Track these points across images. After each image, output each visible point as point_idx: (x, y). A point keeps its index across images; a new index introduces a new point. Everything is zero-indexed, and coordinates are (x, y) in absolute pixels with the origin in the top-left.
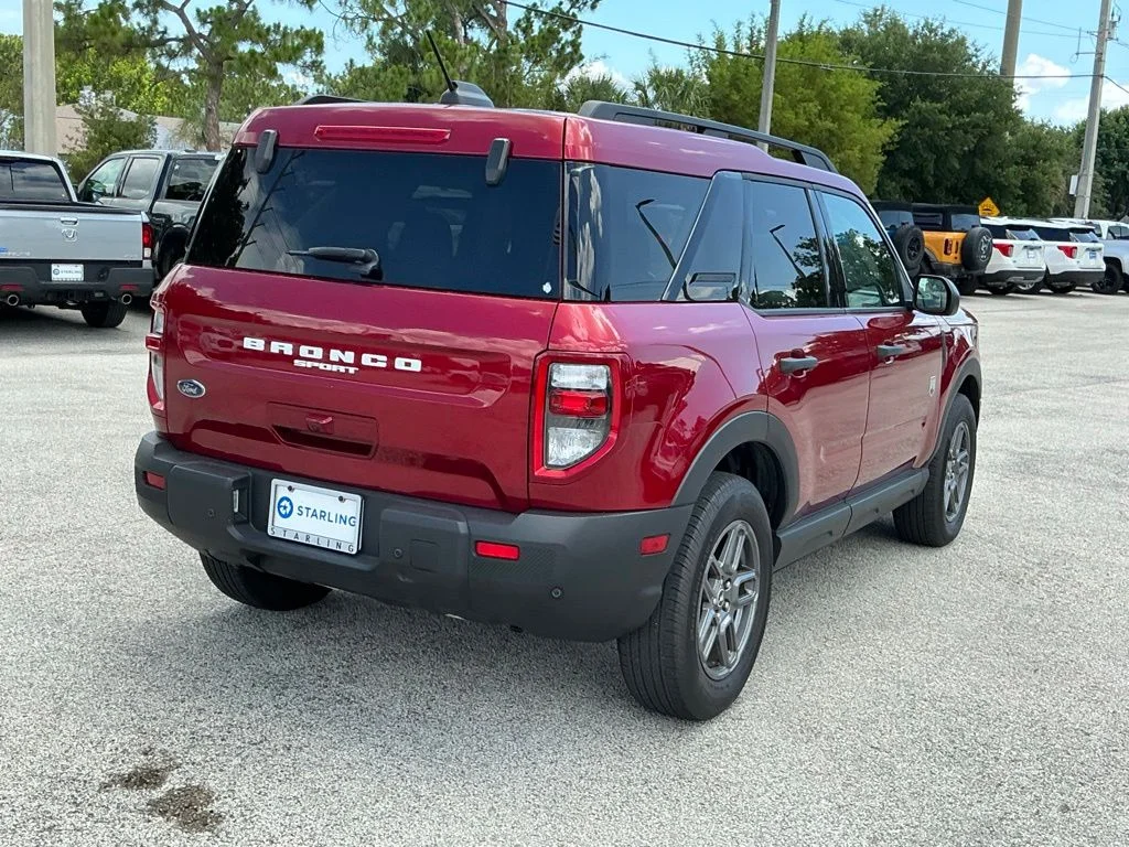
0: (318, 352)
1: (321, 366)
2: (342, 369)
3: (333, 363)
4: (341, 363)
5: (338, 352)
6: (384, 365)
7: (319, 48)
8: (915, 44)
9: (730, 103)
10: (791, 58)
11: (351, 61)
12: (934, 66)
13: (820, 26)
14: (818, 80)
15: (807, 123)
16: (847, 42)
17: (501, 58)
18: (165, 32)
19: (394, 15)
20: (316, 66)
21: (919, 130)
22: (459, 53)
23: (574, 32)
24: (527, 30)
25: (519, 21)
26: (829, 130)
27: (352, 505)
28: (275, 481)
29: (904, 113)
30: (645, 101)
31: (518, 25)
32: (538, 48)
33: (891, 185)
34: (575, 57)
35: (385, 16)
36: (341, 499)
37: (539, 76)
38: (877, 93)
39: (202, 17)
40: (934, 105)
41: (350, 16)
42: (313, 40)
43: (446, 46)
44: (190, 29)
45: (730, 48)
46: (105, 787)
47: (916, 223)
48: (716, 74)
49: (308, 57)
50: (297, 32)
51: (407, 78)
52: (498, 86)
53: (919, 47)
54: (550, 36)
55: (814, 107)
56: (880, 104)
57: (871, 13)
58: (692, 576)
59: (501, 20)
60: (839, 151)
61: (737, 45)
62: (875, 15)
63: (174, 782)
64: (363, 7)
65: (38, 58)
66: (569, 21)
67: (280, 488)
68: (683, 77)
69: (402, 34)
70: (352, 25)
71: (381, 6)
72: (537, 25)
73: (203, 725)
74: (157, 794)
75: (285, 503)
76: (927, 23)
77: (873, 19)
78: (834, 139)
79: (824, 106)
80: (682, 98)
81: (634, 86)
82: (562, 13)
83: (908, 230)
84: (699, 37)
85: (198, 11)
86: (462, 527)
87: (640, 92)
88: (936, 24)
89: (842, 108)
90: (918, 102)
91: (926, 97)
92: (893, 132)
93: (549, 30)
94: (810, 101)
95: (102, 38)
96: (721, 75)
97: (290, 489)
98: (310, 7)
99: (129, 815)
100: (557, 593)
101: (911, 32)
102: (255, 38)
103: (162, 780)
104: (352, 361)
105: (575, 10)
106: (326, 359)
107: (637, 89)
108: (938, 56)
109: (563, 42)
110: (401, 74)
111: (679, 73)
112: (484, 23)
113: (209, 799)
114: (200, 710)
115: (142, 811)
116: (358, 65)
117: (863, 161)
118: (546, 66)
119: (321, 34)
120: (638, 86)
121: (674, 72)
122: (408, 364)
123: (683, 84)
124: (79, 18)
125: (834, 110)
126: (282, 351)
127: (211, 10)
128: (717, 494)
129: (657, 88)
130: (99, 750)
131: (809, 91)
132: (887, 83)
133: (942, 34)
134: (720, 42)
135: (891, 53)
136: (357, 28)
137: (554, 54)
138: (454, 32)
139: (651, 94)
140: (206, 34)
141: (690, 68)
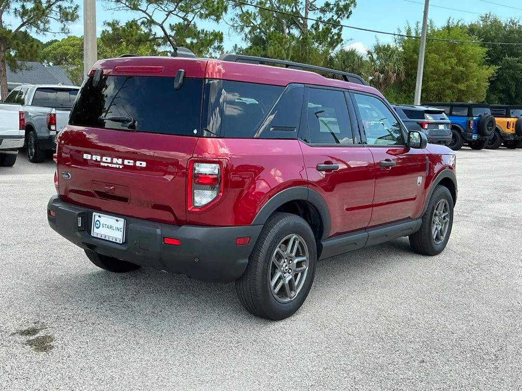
0: (109, 160)
1: (110, 165)
2: (117, 166)
3: (114, 164)
4: (117, 164)
5: (116, 159)
6: (132, 164)
7: (221, 40)
8: (505, 30)
9: (412, 59)
10: (443, 38)
11: (236, 45)
12: (515, 40)
13: (458, 23)
14: (456, 48)
15: (450, 68)
16: (472, 30)
17: (304, 42)
18: (155, 35)
19: (256, 24)
20: (220, 48)
21: (507, 71)
22: (284, 40)
23: (339, 29)
24: (316, 29)
25: (313, 24)
26: (461, 71)
27: (121, 223)
28: (94, 213)
29: (500, 63)
30: (372, 59)
31: (312, 26)
32: (322, 37)
33: (493, 97)
34: (339, 40)
35: (252, 25)
36: (117, 220)
37: (321, 49)
38: (487, 53)
39: (172, 28)
40: (515, 58)
41: (236, 25)
42: (219, 36)
43: (279, 37)
44: (165, 33)
45: (413, 34)
46: (13, 334)
47: (492, 114)
48: (406, 46)
49: (216, 44)
50: (212, 33)
51: (260, 52)
52: (302, 54)
53: (507, 31)
54: (327, 31)
55: (454, 61)
56: (487, 58)
57: (484, 16)
58: (264, 256)
59: (305, 25)
60: (466, 81)
61: (416, 33)
62: (486, 17)
63: (41, 334)
64: (242, 21)
65: (90, 47)
66: (336, 24)
67: (96, 216)
68: (390, 48)
69: (260, 33)
70: (236, 29)
71: (250, 20)
72: (321, 26)
73: (64, 314)
74: (32, 338)
75: (98, 222)
76: (511, 20)
77: (485, 19)
78: (464, 76)
79: (459, 60)
80: (390, 58)
81: (367, 53)
82: (333, 20)
83: (487, 117)
84: (399, 29)
85: (170, 25)
86: (159, 231)
87: (370, 55)
88: (516, 21)
89: (468, 61)
90: (507, 58)
91: (511, 55)
92: (493, 71)
93: (327, 29)
94: (452, 57)
95: (127, 38)
96: (408, 47)
97: (99, 216)
98: (218, 22)
99: (17, 345)
100: (197, 260)
101: (504, 25)
102: (193, 36)
103: (37, 333)
104: (121, 163)
105: (339, 19)
106: (111, 163)
107: (368, 54)
108: (516, 36)
109: (333, 34)
110: (258, 50)
111: (389, 46)
112: (298, 27)
113: (52, 341)
114: (65, 309)
115: (23, 344)
116: (239, 46)
117: (478, 85)
118: (325, 45)
119: (222, 33)
120: (369, 53)
121: (386, 46)
122: (141, 164)
123: (390, 51)
124: (118, 29)
125: (464, 62)
126: (96, 159)
127: (176, 24)
128: (280, 222)
129: (378, 54)
130: (18, 321)
131: (452, 53)
132: (491, 49)
133: (519, 25)
134: (409, 31)
135: (494, 35)
136: (239, 30)
137: (329, 40)
138: (283, 31)
139: (375, 56)
140: (173, 35)
141: (394, 44)
